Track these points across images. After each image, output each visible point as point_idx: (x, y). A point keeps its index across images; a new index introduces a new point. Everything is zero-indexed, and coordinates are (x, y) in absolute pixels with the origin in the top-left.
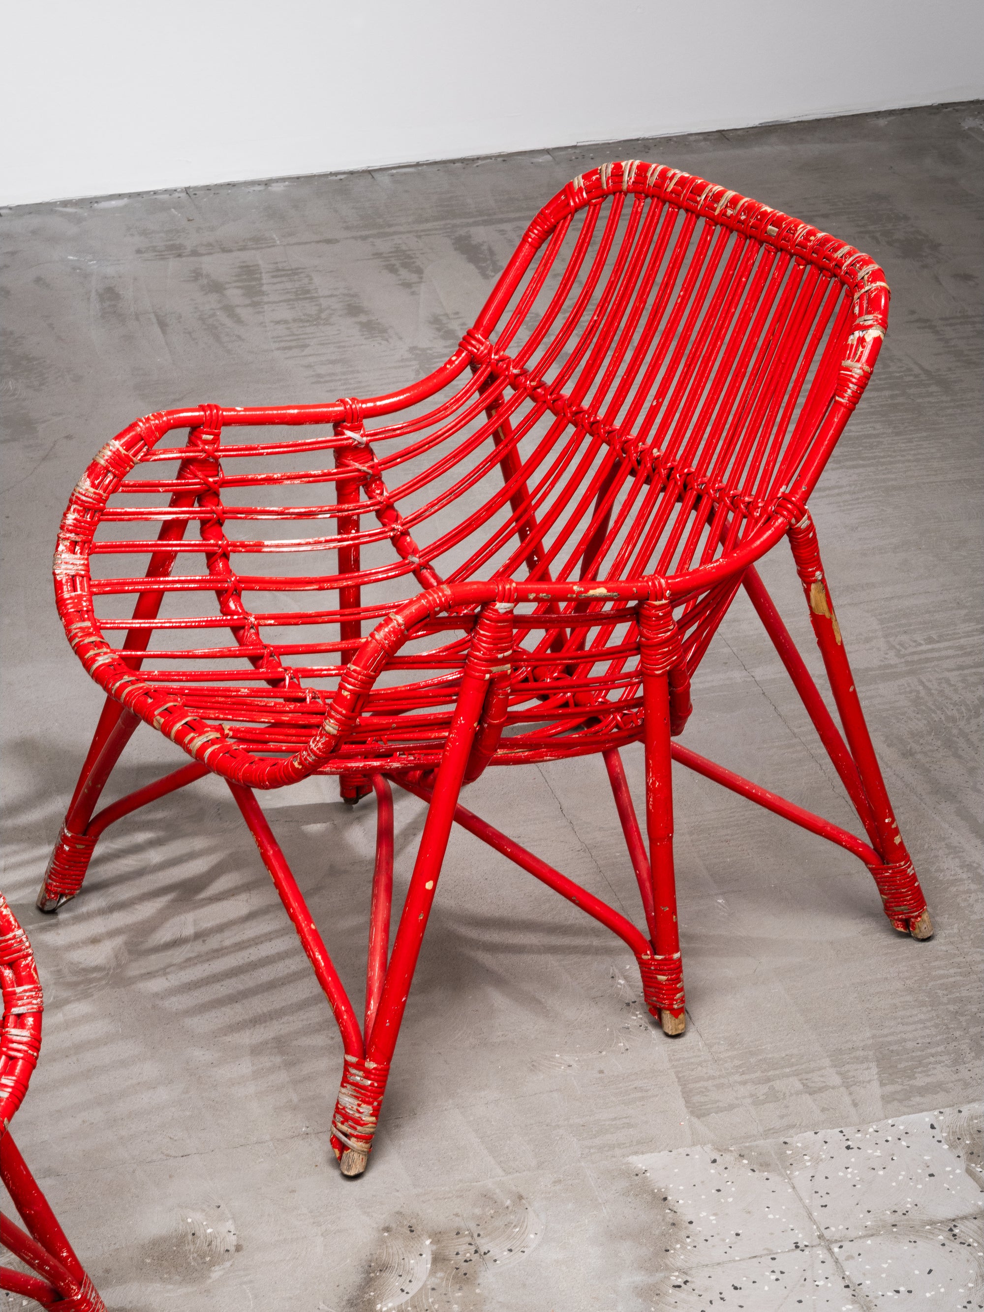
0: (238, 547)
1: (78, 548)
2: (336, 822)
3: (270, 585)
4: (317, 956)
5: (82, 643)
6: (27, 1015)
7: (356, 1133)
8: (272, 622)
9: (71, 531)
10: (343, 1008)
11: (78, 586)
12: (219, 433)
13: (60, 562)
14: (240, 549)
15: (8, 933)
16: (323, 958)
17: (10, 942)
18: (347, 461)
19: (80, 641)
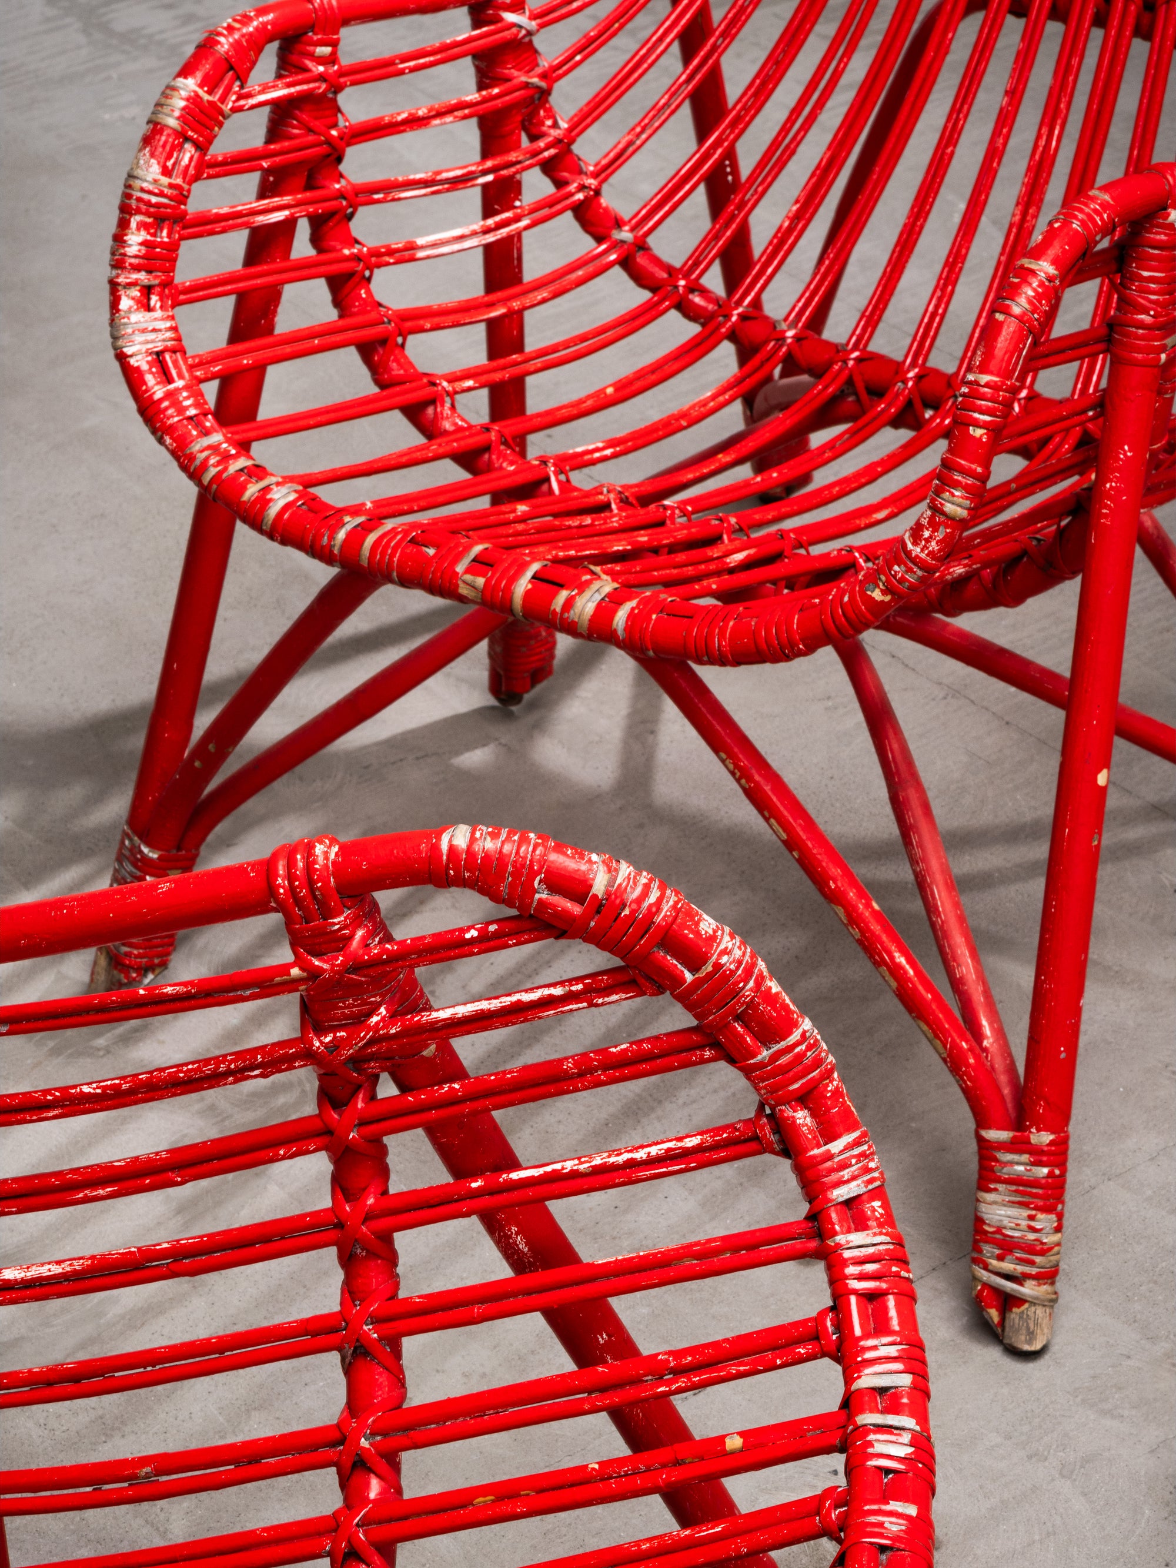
0: (380, 257)
1: (154, 300)
2: (503, 741)
3: (443, 319)
4: (898, 960)
5: (225, 475)
6: (865, 1197)
7: (1034, 1271)
8: (470, 383)
9: (137, 268)
10: (964, 1044)
11: (174, 372)
12: (338, 40)
13: (129, 331)
14: (387, 259)
15: (790, 1033)
16: (908, 962)
17: (797, 1050)
18: (506, 71)
19: (220, 473)
